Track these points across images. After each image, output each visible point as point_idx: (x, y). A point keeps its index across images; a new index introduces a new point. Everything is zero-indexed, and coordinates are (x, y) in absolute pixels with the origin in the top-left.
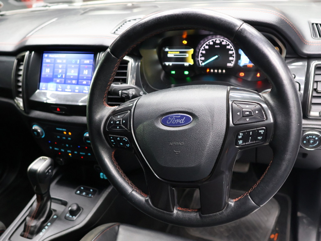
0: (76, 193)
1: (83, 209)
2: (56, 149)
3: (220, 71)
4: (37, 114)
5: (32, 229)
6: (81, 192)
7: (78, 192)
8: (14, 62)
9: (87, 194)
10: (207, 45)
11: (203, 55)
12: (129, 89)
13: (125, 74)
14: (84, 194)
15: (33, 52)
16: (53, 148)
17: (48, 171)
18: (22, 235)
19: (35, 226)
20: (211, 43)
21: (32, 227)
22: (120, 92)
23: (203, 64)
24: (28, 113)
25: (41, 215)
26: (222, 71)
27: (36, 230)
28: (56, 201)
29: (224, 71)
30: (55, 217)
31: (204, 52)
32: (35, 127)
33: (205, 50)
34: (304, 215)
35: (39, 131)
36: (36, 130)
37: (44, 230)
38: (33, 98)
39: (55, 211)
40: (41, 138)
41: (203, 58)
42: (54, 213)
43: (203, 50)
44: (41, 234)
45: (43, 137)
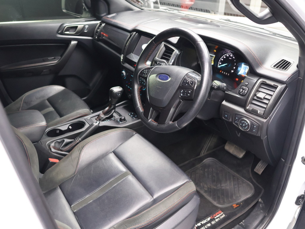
0: (128, 114)
1: (126, 121)
2: (128, 87)
3: (226, 74)
4: (127, 65)
5: (101, 118)
6: (131, 114)
7: (130, 114)
8: (128, 36)
9: (133, 117)
10: (225, 56)
11: (221, 61)
12: (162, 62)
13: (170, 57)
14: (132, 116)
15: (137, 34)
16: (127, 86)
17: (118, 94)
18: (96, 119)
19: (103, 118)
20: (228, 56)
21: (101, 117)
22: (158, 62)
23: (219, 67)
24: (123, 64)
25: (107, 114)
26: (228, 74)
27: (102, 119)
28: (118, 114)
29: (229, 74)
30: (113, 119)
31: (222, 60)
32: (124, 72)
33: (223, 58)
34: (262, 202)
35: (124, 74)
36: (123, 73)
37: (105, 121)
38: (128, 57)
39: (115, 117)
40: (124, 79)
41: (220, 63)
42: (114, 117)
43: (222, 58)
44: (103, 122)
45: (125, 78)
